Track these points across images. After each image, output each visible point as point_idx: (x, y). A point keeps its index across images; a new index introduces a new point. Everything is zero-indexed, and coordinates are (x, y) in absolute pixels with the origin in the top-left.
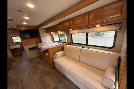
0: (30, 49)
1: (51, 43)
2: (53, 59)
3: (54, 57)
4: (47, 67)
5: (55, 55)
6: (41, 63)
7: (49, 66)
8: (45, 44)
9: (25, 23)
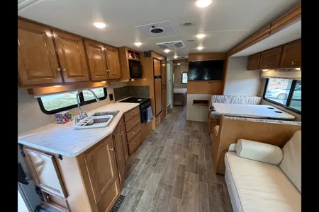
0: (195, 102)
1: (249, 102)
2: (227, 150)
3: (232, 147)
4: (207, 158)
5: (236, 142)
6: (200, 139)
7: (211, 158)
8: (228, 100)
9: (200, 48)
